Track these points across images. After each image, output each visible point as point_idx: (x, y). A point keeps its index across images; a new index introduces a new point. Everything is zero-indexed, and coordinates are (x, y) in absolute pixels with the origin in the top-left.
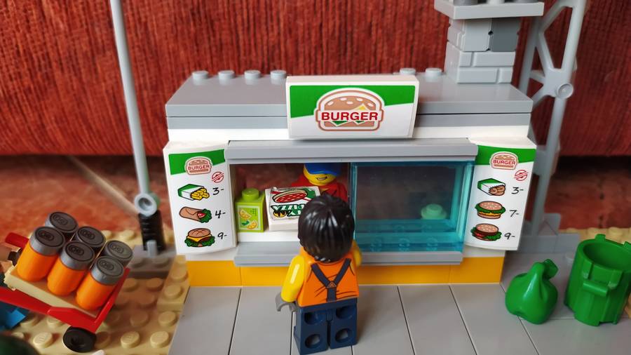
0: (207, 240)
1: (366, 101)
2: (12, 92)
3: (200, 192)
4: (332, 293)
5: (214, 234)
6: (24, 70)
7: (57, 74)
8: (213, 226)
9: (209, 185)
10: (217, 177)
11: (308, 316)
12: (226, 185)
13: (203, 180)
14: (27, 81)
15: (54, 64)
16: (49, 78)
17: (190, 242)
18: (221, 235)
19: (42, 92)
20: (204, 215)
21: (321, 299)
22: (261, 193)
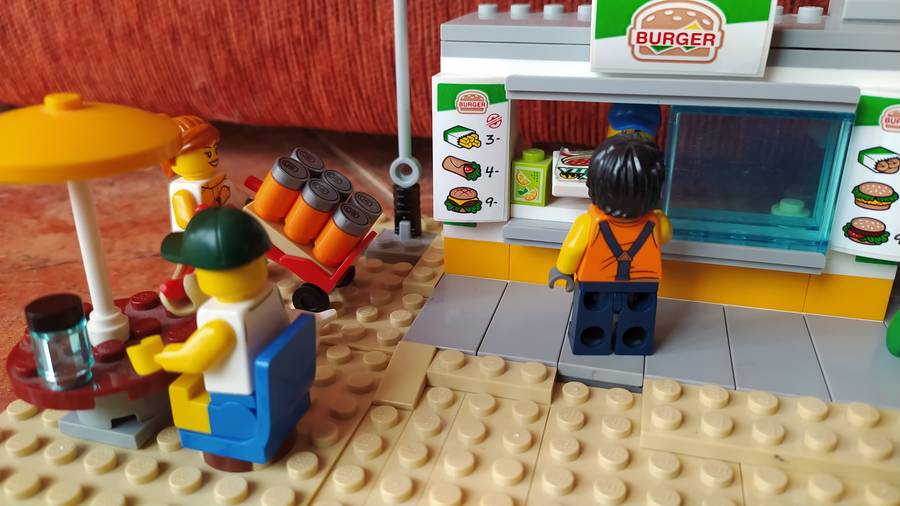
0: (473, 205)
1: (700, 16)
2: (280, 44)
3: (470, 138)
4: (624, 269)
5: (482, 197)
6: (296, 16)
7: (332, 21)
8: (482, 187)
9: (483, 132)
10: (494, 121)
11: (589, 297)
12: (503, 133)
13: (476, 122)
14: (297, 30)
15: (329, 10)
16: (322, 26)
17: (451, 205)
18: (490, 201)
19: (313, 43)
20: (472, 170)
21: (608, 274)
22: (548, 154)
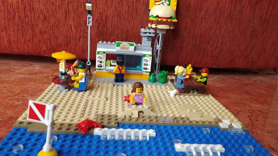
1: (127, 45)
4: (121, 72)
5: (102, 65)
9: (103, 57)
10: (104, 56)
11: (117, 75)
12: (105, 57)
13: (101, 56)
14: (65, 42)
17: (98, 66)
20: (101, 62)
21: (119, 73)
